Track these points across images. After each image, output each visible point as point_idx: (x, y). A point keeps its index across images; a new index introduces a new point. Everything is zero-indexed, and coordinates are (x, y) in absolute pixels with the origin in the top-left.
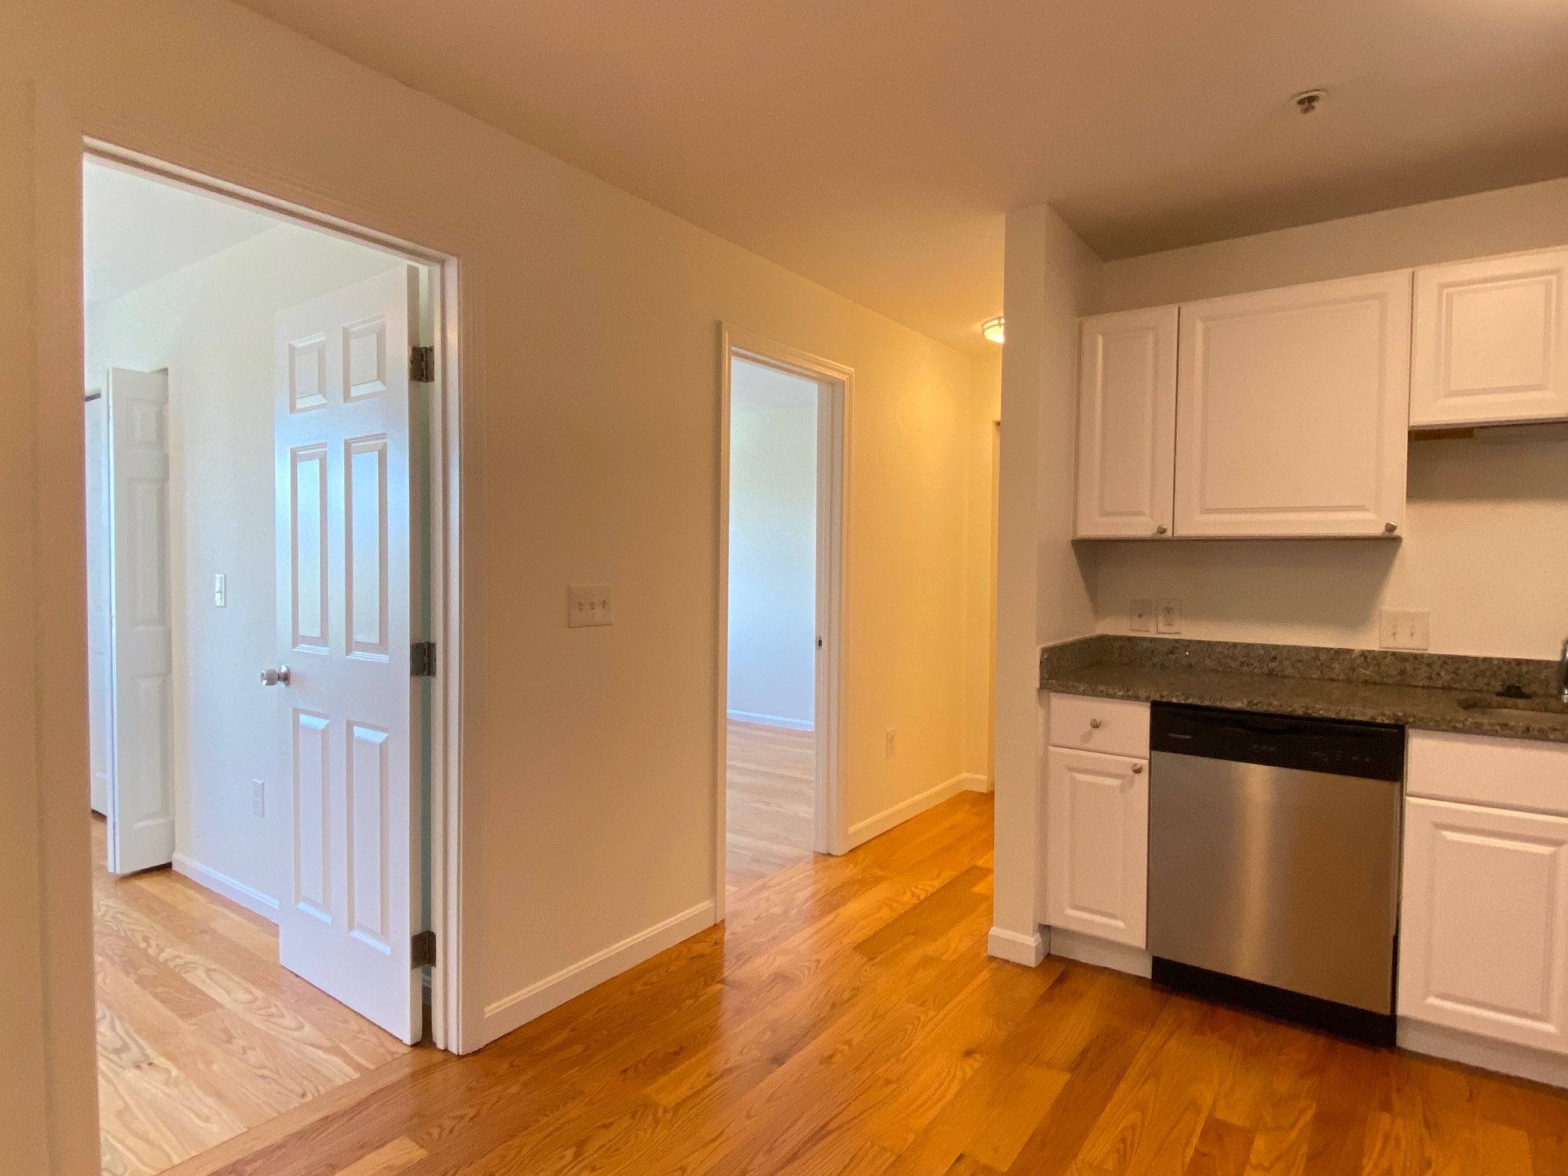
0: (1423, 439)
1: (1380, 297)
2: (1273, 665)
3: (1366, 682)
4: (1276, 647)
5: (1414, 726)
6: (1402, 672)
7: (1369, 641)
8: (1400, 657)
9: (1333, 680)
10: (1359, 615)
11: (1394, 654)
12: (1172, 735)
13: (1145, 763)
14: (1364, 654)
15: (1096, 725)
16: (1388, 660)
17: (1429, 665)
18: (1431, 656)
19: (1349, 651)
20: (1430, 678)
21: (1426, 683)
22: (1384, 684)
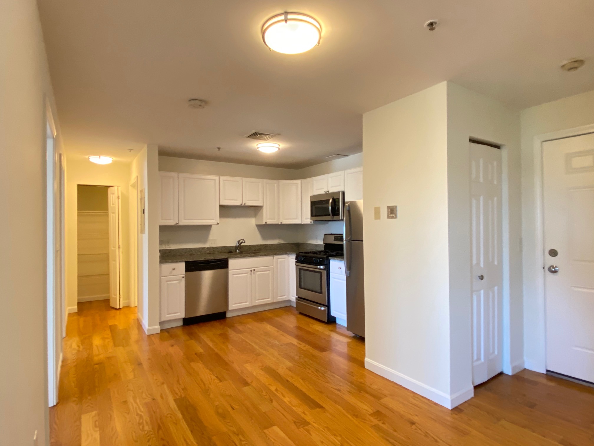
0: (221, 207)
1: (215, 180)
2: (191, 252)
3: (208, 254)
4: (192, 249)
5: (229, 258)
6: (214, 251)
7: (207, 245)
8: (213, 248)
9: (202, 254)
10: (205, 241)
11: (212, 247)
12: (190, 268)
13: (184, 275)
14: (208, 248)
15: (174, 269)
16: (211, 249)
17: (218, 249)
18: (218, 247)
19: (205, 248)
20: (218, 251)
21: (218, 252)
22: (211, 253)
